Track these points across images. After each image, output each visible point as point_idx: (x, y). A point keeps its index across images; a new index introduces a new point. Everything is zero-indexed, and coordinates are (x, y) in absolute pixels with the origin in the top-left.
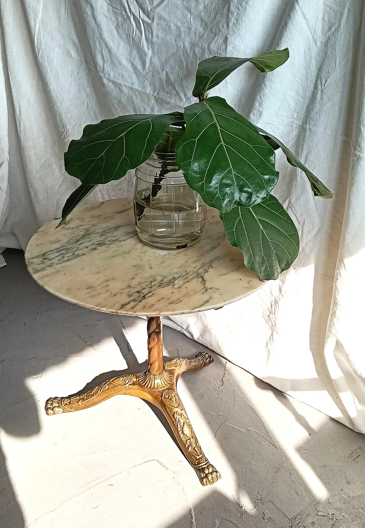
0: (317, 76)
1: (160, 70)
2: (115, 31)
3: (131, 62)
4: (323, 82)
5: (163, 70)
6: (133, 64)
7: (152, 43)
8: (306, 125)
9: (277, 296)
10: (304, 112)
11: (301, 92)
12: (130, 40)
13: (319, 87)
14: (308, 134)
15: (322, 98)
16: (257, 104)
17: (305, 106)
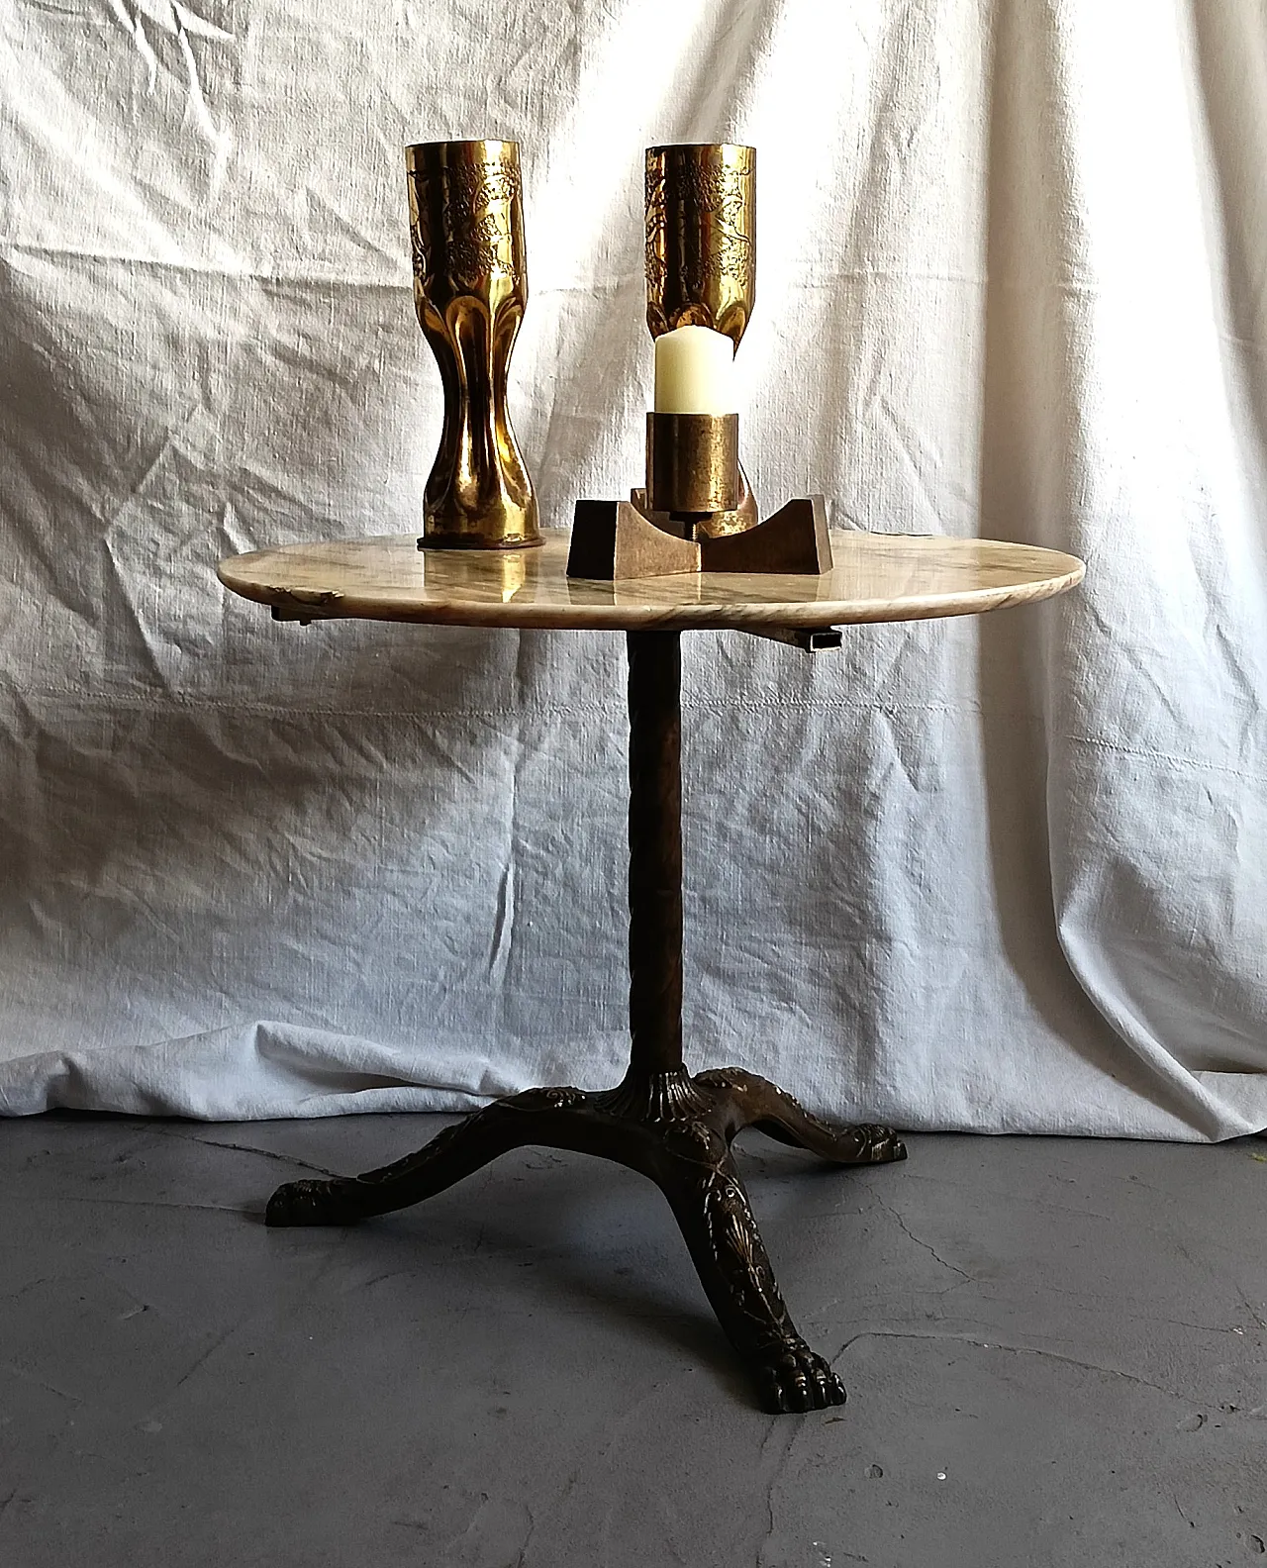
0: (879, 125)
1: (281, 192)
2: (57, 87)
3: (140, 183)
4: (904, 135)
5: (293, 188)
6: (148, 192)
7: (236, 106)
8: (862, 265)
9: (842, 824)
10: (842, 239)
11: (829, 182)
12: (130, 109)
13: (892, 151)
14: (871, 291)
15: (904, 181)
17: (847, 219)
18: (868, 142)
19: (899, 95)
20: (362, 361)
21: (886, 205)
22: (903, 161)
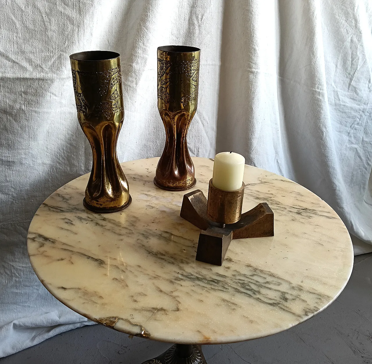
0: (191, 12)
4: (200, 17)
11: (175, 32)
13: (196, 22)
15: (200, 33)
16: (140, 51)
18: (187, 18)
19: (198, 2)
20: (17, 106)
21: (194, 41)
22: (199, 26)
